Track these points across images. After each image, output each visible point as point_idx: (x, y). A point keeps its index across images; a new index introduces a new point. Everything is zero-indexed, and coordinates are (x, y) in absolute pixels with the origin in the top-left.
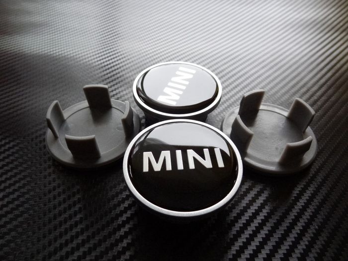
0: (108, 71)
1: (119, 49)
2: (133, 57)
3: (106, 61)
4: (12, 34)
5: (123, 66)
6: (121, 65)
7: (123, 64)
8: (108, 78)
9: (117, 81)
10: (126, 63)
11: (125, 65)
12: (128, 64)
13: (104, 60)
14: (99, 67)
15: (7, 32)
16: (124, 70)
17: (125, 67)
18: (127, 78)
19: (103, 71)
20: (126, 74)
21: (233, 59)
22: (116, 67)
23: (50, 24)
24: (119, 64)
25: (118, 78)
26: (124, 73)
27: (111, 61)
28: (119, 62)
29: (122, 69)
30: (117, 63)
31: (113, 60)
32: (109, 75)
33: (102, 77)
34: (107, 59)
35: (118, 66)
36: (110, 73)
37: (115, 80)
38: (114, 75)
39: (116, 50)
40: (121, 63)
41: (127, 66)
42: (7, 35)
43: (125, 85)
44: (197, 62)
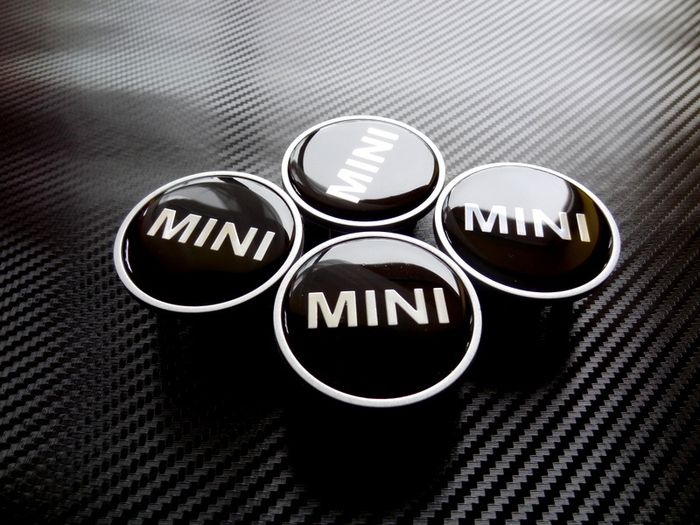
0: (236, 128)
1: (255, 83)
2: (283, 100)
3: (232, 108)
4: (53, 48)
5: (263, 119)
6: (260, 116)
7: (264, 114)
8: (236, 142)
9: (253, 148)
10: (269, 111)
11: (268, 116)
12: (272, 114)
13: (229, 106)
14: (219, 119)
15: (44, 46)
16: (266, 126)
17: (267, 121)
18: (271, 143)
19: (227, 128)
20: (269, 135)
21: (473, 106)
22: (250, 121)
23: (125, 29)
24: (256, 114)
25: (254, 142)
26: (265, 132)
27: (241, 108)
28: (257, 109)
29: (262, 123)
30: (252, 111)
31: (245, 106)
32: (238, 136)
33: (224, 140)
34: (234, 104)
35: (255, 119)
36: (239, 132)
37: (249, 146)
38: (246, 137)
39: (251, 84)
40: (260, 111)
41: (272, 118)
42: (44, 51)
43: (267, 158)
44: (397, 115)
